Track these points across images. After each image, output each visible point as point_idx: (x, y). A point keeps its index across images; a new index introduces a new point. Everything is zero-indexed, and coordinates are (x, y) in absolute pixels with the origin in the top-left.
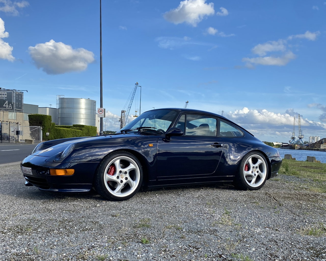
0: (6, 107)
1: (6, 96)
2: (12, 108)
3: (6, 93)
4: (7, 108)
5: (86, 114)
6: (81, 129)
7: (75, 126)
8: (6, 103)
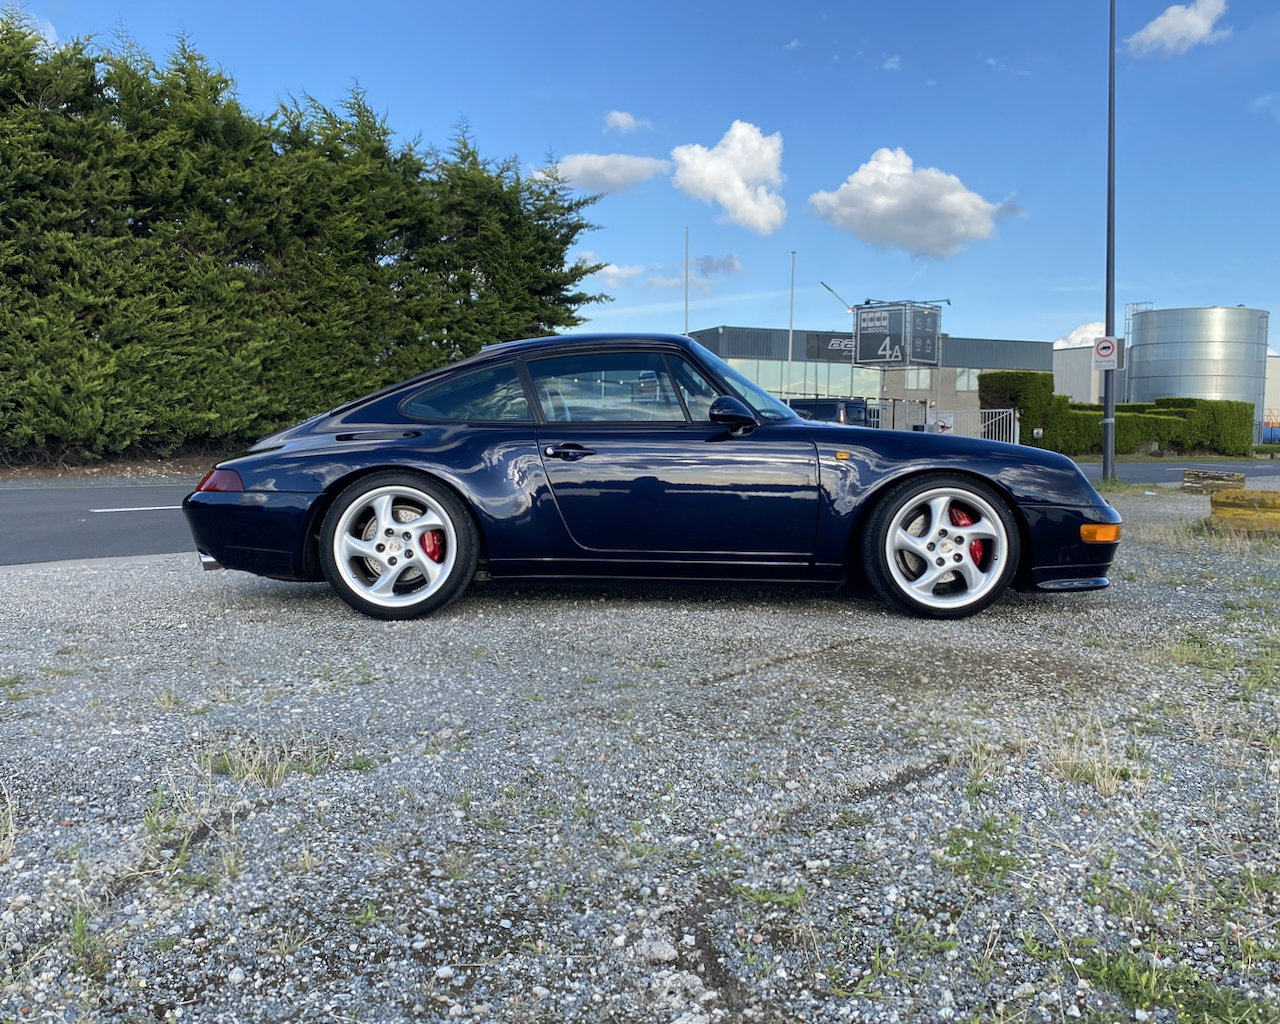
0: (884, 356)
1: (885, 323)
2: (900, 359)
3: (885, 314)
4: (888, 359)
5: (1227, 361)
6: (1183, 415)
7: (1161, 403)
8: (885, 347)
